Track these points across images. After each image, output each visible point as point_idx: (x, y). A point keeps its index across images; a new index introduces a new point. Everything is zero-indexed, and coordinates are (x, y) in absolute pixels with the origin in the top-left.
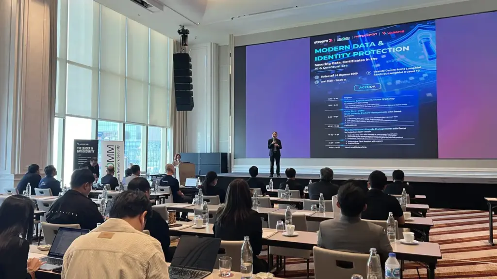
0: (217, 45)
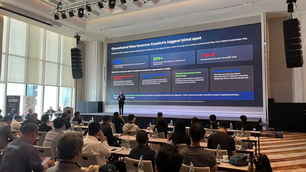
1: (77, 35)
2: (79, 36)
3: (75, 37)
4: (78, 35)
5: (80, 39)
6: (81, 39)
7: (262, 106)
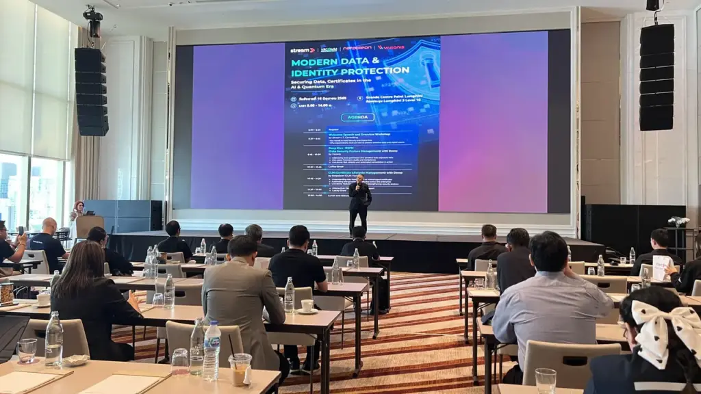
0: (150, 40)
1: (92, 12)
2: (98, 14)
3: (85, 15)
4: (96, 11)
5: (99, 23)
6: (103, 24)
7: (568, 212)
